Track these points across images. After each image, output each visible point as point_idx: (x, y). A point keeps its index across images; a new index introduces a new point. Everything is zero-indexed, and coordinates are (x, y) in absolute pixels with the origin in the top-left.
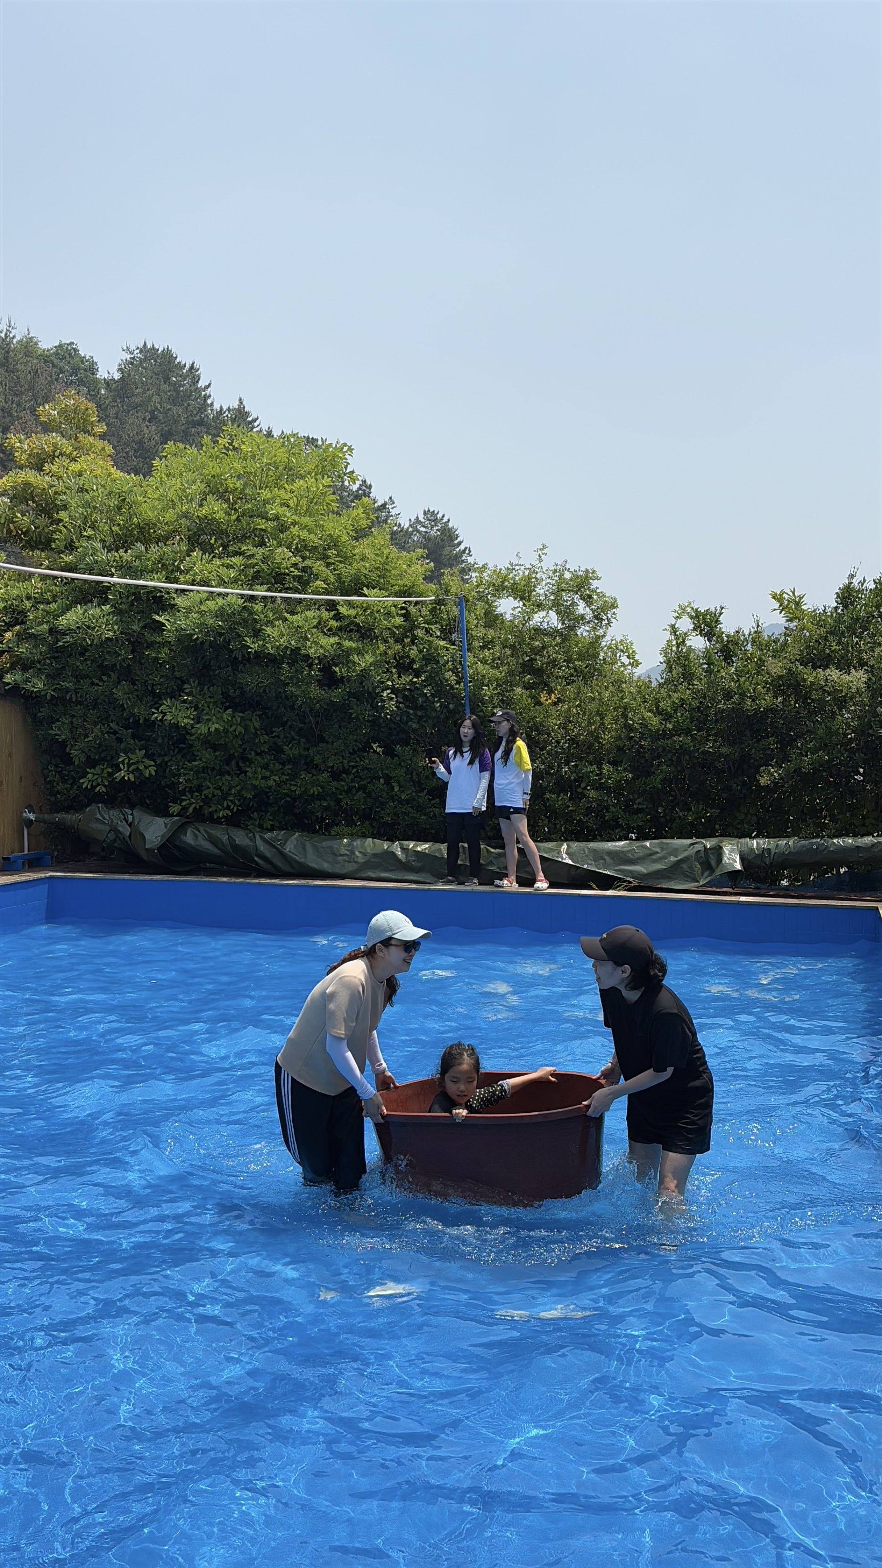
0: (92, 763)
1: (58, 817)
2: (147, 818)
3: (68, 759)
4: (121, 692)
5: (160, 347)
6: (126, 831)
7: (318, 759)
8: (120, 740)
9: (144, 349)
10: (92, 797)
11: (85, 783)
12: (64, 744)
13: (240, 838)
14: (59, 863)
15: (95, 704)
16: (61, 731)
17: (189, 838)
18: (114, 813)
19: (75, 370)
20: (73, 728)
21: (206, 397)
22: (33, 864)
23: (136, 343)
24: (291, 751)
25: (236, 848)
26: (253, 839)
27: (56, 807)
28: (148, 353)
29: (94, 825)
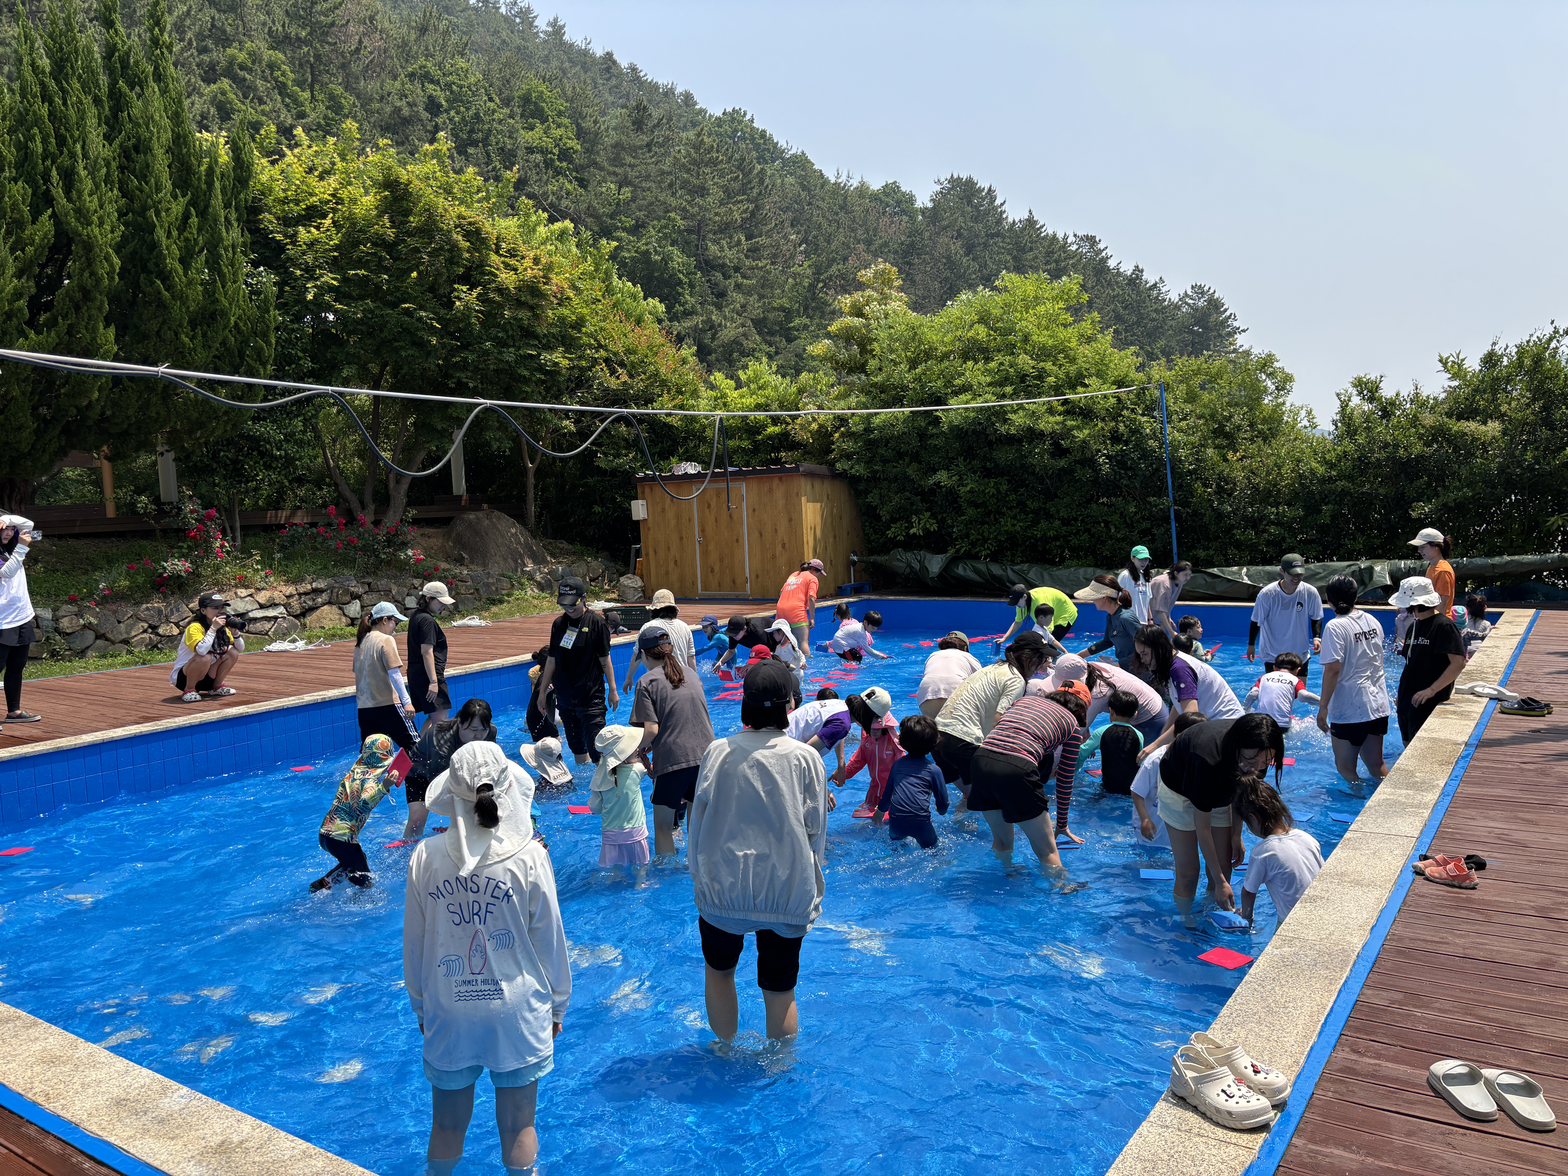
0: (894, 520)
1: (872, 558)
2: (929, 556)
3: (878, 518)
4: (912, 471)
5: (964, 176)
6: (917, 566)
7: (1053, 510)
8: (912, 504)
9: (952, 180)
10: (894, 544)
11: (890, 534)
12: (876, 507)
13: (996, 570)
14: (875, 590)
15: (896, 479)
16: (873, 498)
17: (960, 570)
18: (909, 555)
19: (899, 203)
20: (881, 496)
21: (1002, 213)
22: (857, 590)
23: (945, 176)
24: (1032, 505)
25: (993, 577)
26: (1005, 570)
27: (871, 552)
28: (955, 182)
29: (896, 563)
